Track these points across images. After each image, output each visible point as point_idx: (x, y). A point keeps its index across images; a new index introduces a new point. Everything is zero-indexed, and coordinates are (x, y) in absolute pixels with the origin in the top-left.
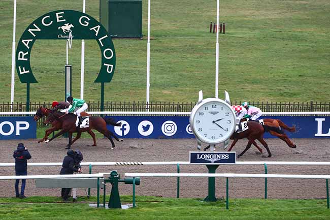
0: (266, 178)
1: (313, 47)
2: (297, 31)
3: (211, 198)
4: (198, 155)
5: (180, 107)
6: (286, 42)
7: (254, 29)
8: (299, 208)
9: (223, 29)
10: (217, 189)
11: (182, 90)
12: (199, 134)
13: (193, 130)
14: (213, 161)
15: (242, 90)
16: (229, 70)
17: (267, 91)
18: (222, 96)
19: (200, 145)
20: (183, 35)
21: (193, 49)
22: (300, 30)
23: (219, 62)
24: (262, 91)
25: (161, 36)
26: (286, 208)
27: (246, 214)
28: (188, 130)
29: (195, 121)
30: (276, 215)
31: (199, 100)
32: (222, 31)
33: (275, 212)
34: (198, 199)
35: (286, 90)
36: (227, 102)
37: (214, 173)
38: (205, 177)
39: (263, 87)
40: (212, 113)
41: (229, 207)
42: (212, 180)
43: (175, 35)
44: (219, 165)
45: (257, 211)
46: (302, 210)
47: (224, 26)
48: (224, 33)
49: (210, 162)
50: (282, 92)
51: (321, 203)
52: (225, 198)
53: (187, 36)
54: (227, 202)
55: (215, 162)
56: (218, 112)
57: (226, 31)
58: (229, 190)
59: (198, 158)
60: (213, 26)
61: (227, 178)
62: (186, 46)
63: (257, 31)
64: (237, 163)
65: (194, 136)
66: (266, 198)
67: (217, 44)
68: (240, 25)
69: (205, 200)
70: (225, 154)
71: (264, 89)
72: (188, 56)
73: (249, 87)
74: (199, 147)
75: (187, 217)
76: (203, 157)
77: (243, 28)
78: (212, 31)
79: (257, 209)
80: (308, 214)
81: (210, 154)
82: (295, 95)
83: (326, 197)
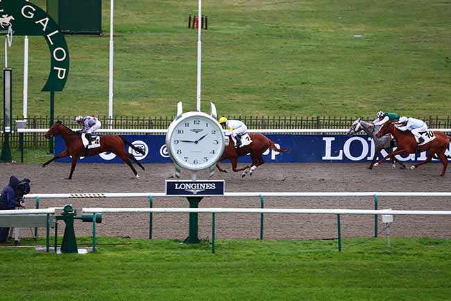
0: (262, 214)
1: (317, 47)
2: (298, 25)
3: (193, 239)
4: (176, 185)
5: (152, 123)
6: (284, 41)
7: (243, 23)
8: (302, 249)
9: (204, 24)
10: (200, 228)
11: (153, 102)
12: (177, 157)
13: (170, 152)
14: (195, 191)
15: (230, 101)
16: (214, 76)
17: (261, 102)
18: (206, 109)
19: (179, 171)
20: (156, 31)
21: (167, 49)
22: (301, 25)
23: (202, 65)
24: (255, 102)
25: (125, 32)
26: (288, 251)
27: (238, 260)
28: (163, 152)
29: (172, 141)
30: (274, 260)
31: (178, 115)
32: (204, 27)
33: (274, 257)
34: (176, 241)
35: (286, 102)
36: (213, 117)
37: (197, 207)
38: (185, 213)
39: (257, 97)
40: (194, 130)
41: (216, 251)
42: (194, 216)
43: (144, 31)
44: (203, 197)
45: (251, 255)
46: (307, 253)
47: (206, 19)
48: (206, 28)
49: (192, 193)
50: (280, 104)
51: (331, 244)
52: (211, 238)
53: (160, 31)
54: (213, 243)
55: (198, 193)
56: (202, 130)
57: (208, 27)
58: (215, 229)
59: (176, 188)
60: (192, 20)
61: (214, 213)
62: (159, 44)
63: (248, 26)
64: (226, 194)
65: (171, 160)
66: (262, 238)
67: (199, 42)
68: (227, 18)
69: (185, 242)
70: (211, 183)
71: (258, 100)
72: (162, 57)
73: (239, 98)
74: (178, 174)
75: (161, 264)
76: (183, 186)
77: (231, 21)
78: (191, 26)
79: (251, 252)
80: (315, 259)
81: (192, 183)
82: (297, 107)
83: (337, 237)
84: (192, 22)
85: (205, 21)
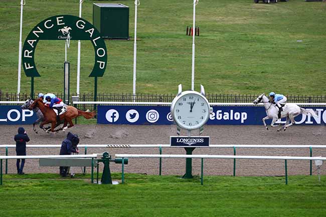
0: (235, 159)
1: (273, 48)
2: (260, 34)
3: (189, 175)
4: (178, 139)
5: (161, 98)
6: (250, 44)
7: (223, 32)
8: (261, 183)
9: (197, 33)
10: (193, 168)
11: (163, 84)
12: (178, 121)
13: (173, 117)
14: (190, 143)
15: (214, 84)
16: (203, 67)
17: (234, 85)
18: (198, 89)
19: (179, 130)
20: (164, 37)
21: (174, 49)
22: (261, 34)
23: (195, 60)
24: (231, 85)
25: (145, 37)
26: (252, 184)
27: (218, 189)
28: (169, 117)
29: (175, 110)
30: (242, 190)
31: (179, 92)
32: (197, 34)
33: (242, 188)
34: (177, 176)
35: (252, 85)
36: (202, 94)
37: (191, 154)
38: (183, 158)
39: (231, 81)
40: (189, 103)
41: (204, 183)
42: (189, 161)
43: (157, 37)
44: (195, 148)
45: (227, 186)
46: (264, 185)
47: (198, 29)
48: (198, 35)
49: (188, 145)
50: (247, 86)
51: (280, 180)
52: (200, 175)
53: (167, 37)
54: (202, 179)
55: (192, 145)
56: (195, 103)
57: (200, 34)
58: (204, 169)
59: (177, 141)
60: (189, 30)
61: (202, 158)
62: (166, 46)
63: (226, 34)
64: (210, 146)
65: (174, 123)
66: (234, 175)
67: (194, 45)
68: (213, 29)
69: (183, 177)
70: (201, 138)
71: (233, 83)
72: (168, 54)
73: (220, 81)
74: (179, 132)
75: (167, 192)
76: (182, 140)
77: (215, 31)
78: (188, 34)
79: (227, 185)
80: (270, 189)
81: (188, 138)
82: (258, 88)
83: (285, 175)
84: (189, 31)
85: (197, 31)
